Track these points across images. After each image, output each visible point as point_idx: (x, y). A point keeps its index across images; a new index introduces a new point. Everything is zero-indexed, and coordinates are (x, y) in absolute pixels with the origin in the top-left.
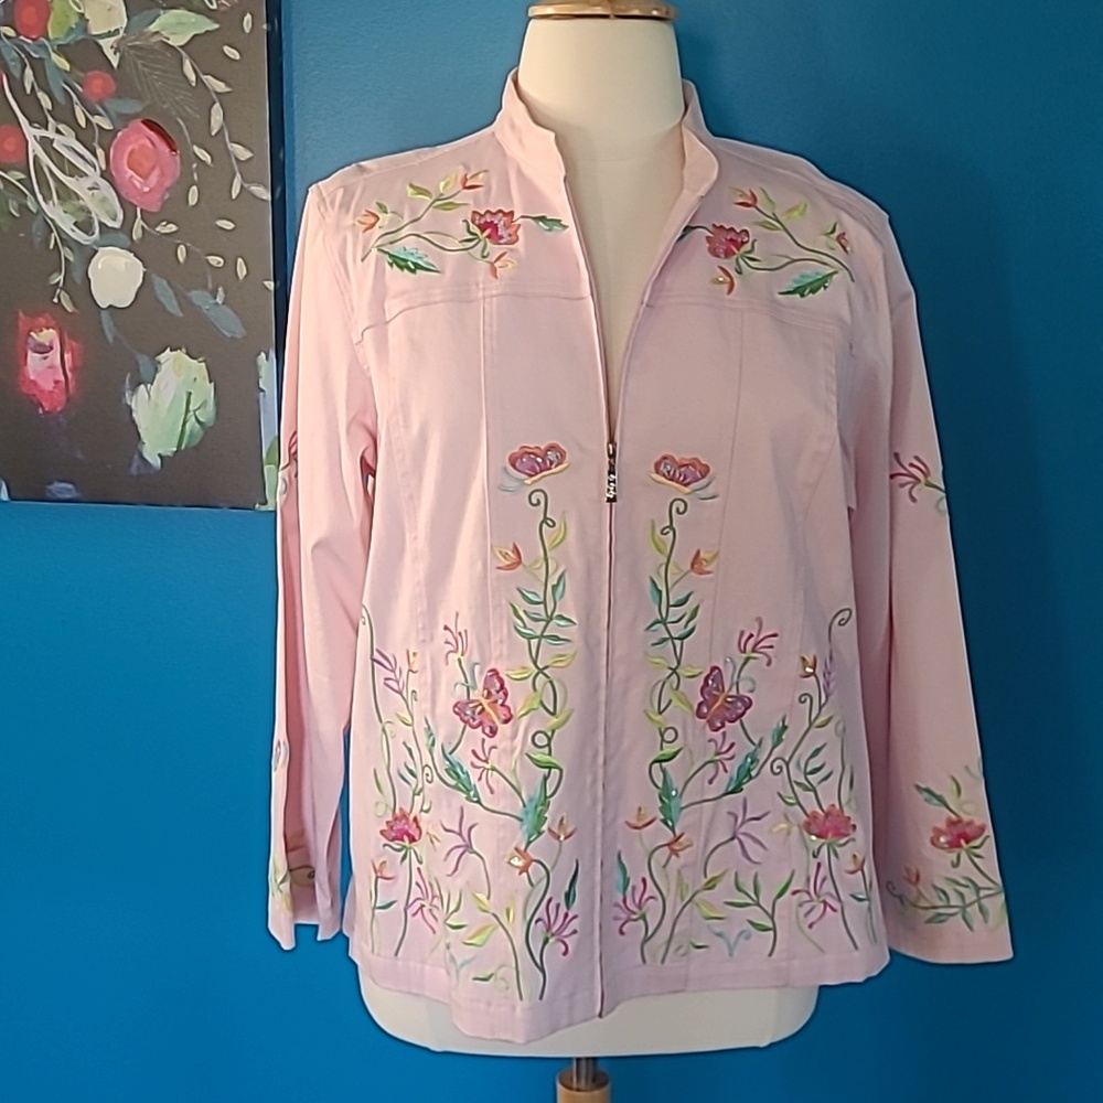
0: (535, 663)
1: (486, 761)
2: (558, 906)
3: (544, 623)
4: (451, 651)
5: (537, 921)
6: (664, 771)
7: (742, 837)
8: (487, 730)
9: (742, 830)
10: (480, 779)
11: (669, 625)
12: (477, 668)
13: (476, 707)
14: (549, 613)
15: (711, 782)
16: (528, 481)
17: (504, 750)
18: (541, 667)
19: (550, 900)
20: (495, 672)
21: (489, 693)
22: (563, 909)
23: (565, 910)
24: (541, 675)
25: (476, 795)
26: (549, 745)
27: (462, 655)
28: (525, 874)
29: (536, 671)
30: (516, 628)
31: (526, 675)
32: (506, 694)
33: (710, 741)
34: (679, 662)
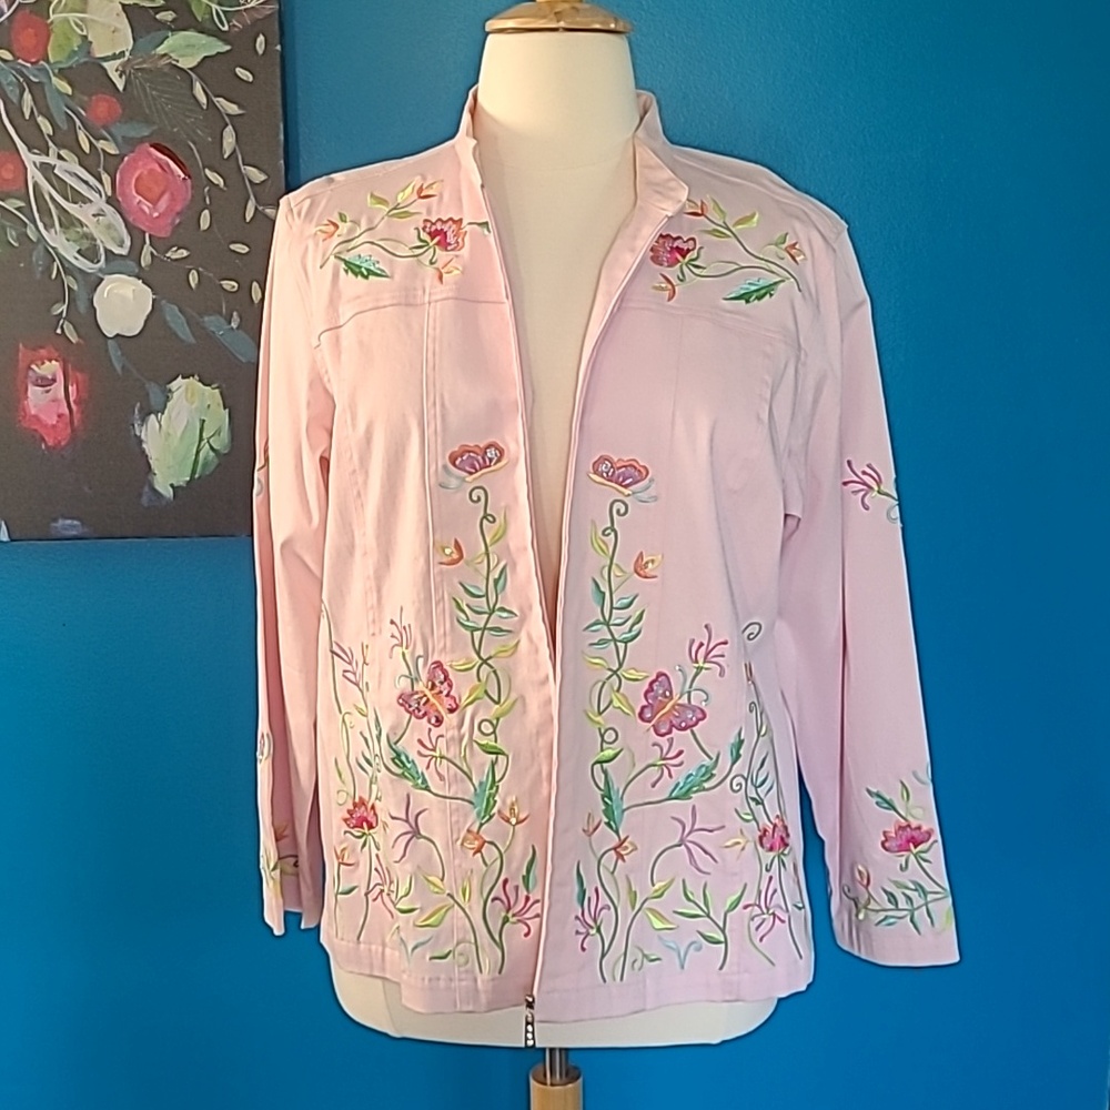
0: (478, 653)
1: (434, 750)
3: (486, 616)
4: (396, 645)
6: (605, 772)
7: (690, 845)
8: (433, 721)
9: (689, 838)
10: (428, 767)
11: (612, 628)
12: (421, 661)
13: (421, 698)
14: (491, 606)
15: (653, 786)
16: (469, 478)
17: (453, 738)
18: (485, 658)
20: (439, 665)
21: (434, 686)
24: (484, 666)
25: (424, 781)
26: (494, 732)
27: (407, 648)
28: (479, 855)
29: (480, 662)
30: (458, 621)
31: (470, 666)
32: (450, 686)
33: (655, 745)
34: (621, 665)
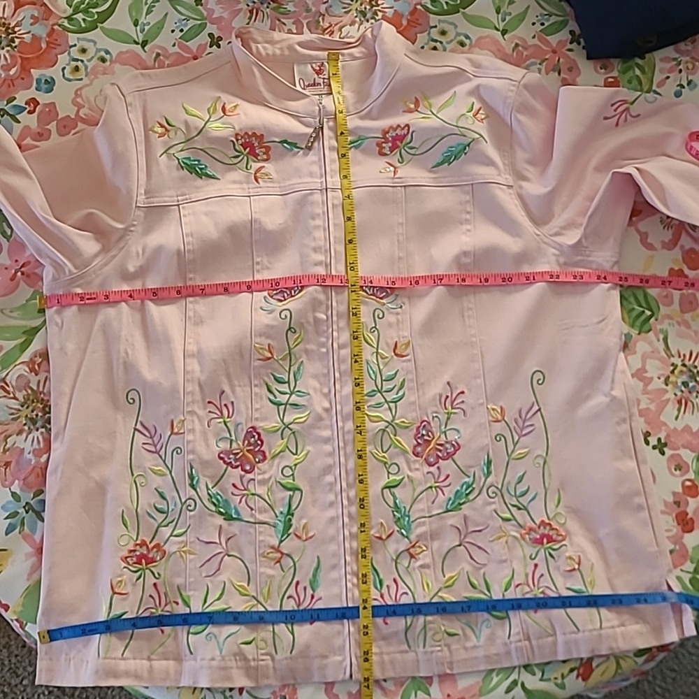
0: (282, 421)
1: (245, 490)
2: (305, 588)
3: (288, 396)
5: (289, 597)
6: (393, 495)
7: (467, 545)
9: (467, 540)
11: (384, 394)
13: (238, 453)
14: (292, 389)
15: (433, 503)
16: (280, 304)
17: (262, 480)
18: (287, 423)
19: (298, 583)
20: (254, 429)
22: (309, 592)
23: (312, 592)
24: (287, 429)
26: (293, 475)
28: (278, 564)
29: (284, 426)
30: (269, 399)
31: (277, 429)
33: (428, 473)
34: (394, 417)
